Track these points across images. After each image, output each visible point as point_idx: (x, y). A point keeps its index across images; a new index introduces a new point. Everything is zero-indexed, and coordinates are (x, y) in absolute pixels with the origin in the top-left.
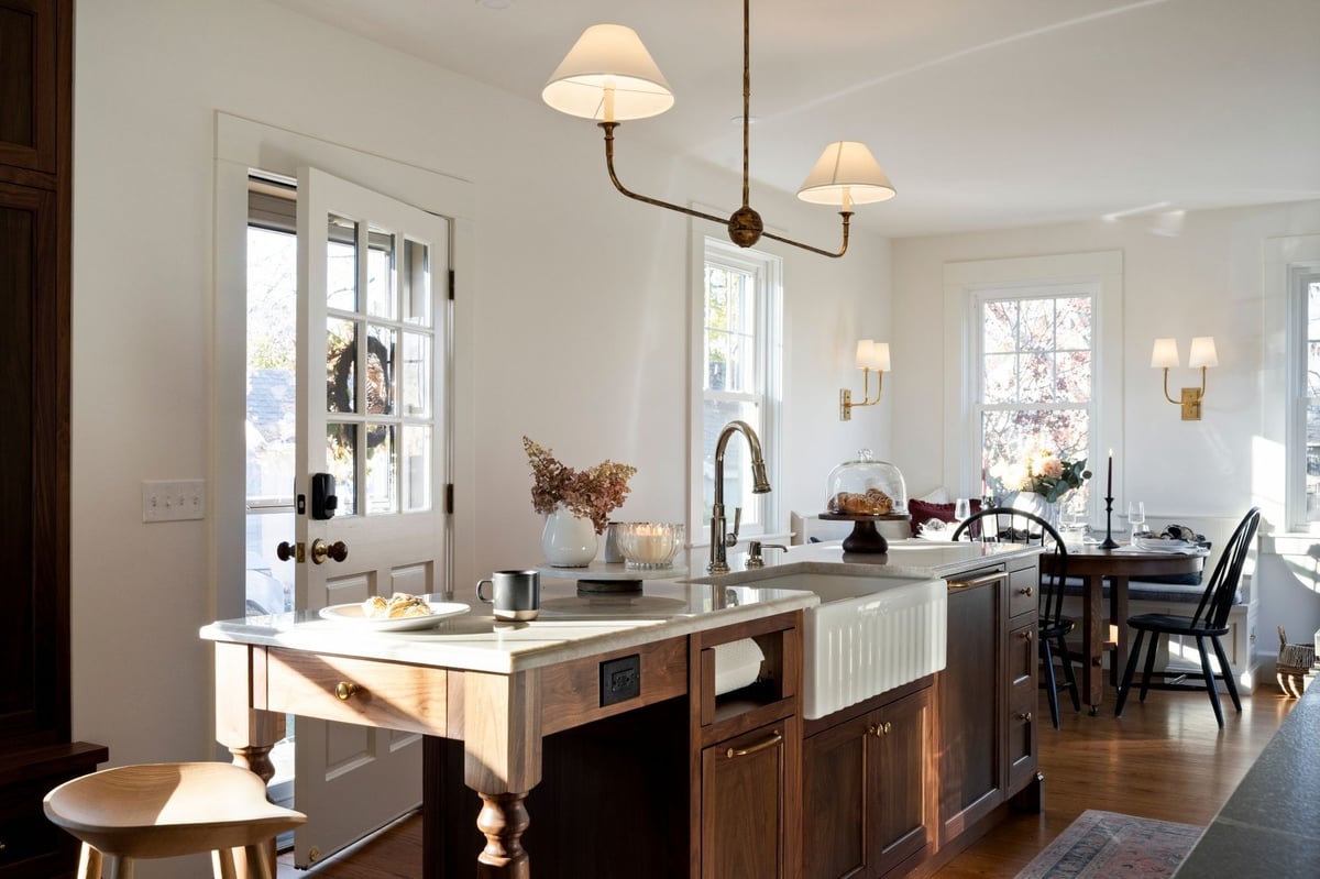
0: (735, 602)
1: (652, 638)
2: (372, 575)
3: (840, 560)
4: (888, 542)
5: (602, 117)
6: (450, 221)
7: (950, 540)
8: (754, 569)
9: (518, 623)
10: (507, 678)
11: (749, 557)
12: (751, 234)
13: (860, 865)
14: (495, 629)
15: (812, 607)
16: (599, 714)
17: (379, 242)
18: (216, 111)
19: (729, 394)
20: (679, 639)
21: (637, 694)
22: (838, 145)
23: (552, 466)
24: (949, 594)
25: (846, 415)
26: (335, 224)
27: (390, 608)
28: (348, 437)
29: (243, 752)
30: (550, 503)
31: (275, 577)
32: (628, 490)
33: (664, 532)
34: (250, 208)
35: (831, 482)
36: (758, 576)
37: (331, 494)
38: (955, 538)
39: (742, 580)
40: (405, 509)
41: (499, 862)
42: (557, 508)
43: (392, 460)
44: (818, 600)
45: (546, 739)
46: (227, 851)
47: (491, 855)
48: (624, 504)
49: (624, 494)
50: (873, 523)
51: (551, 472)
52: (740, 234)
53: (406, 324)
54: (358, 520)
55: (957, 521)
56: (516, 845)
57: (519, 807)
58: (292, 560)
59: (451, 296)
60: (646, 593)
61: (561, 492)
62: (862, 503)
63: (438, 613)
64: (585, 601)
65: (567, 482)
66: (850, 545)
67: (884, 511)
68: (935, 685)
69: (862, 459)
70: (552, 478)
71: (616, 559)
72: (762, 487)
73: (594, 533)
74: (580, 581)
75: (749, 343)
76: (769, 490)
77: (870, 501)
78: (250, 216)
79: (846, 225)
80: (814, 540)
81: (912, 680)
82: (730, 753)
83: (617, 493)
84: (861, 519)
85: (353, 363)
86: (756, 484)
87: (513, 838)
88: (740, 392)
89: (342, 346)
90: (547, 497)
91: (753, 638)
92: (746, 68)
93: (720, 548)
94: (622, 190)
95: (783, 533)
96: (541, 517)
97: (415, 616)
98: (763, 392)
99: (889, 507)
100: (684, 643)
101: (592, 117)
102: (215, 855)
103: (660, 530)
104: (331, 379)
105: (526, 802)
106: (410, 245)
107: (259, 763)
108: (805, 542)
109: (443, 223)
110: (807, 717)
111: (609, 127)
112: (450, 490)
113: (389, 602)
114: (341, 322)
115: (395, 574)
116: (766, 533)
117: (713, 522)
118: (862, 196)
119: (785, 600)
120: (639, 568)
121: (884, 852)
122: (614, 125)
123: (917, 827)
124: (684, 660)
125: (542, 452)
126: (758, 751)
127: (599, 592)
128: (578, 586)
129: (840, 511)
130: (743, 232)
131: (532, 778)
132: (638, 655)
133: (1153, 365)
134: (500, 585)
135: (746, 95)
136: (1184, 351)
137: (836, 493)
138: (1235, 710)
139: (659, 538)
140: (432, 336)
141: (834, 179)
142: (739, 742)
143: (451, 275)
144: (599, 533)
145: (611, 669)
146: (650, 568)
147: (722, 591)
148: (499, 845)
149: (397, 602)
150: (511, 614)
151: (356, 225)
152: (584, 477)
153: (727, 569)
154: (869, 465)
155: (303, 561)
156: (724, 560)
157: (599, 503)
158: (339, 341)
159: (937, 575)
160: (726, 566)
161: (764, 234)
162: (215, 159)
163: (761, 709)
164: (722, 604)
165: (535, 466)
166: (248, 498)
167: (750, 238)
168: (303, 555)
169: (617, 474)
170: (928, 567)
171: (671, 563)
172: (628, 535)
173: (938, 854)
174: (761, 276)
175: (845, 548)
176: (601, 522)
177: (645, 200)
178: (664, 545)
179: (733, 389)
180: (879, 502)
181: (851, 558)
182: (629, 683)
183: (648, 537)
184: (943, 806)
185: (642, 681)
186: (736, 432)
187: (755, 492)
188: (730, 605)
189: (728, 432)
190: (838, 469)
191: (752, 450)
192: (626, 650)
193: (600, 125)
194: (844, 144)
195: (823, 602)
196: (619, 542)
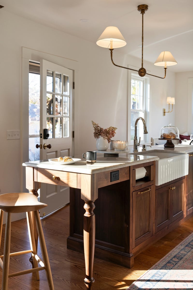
0: (139, 159)
1: (122, 167)
2: (56, 152)
3: (163, 149)
4: (175, 145)
5: (110, 47)
6: (74, 71)
7: (189, 144)
8: (144, 151)
9: (92, 163)
10: (90, 175)
11: (142, 148)
12: (143, 74)
13: (168, 219)
14: (87, 164)
15: (158, 160)
16: (110, 184)
17: (58, 76)
18: (22, 47)
19: (137, 110)
20: (128, 167)
21: (119, 179)
22: (164, 52)
23: (98, 128)
24: (189, 157)
25: (164, 115)
26: (48, 72)
27: (64, 160)
28: (51, 120)
29: (32, 191)
30: (98, 136)
31: (32, 152)
32: (115, 133)
33: (124, 143)
34: (29, 69)
35: (161, 131)
36: (144, 153)
37: (48, 133)
38: (190, 144)
39: (141, 153)
40: (64, 137)
41: (89, 216)
42: (99, 137)
43: (61, 126)
44: (159, 158)
45: (99, 189)
46: (29, 212)
47: (87, 214)
48: (114, 136)
49: (114, 134)
50: (171, 141)
51: (98, 129)
52: (141, 74)
53: (64, 95)
54: (53, 139)
55: (190, 140)
56: (92, 212)
57: (93, 204)
58: (39, 148)
59: (74, 88)
60: (119, 157)
61: (101, 133)
62: (169, 136)
63: (74, 161)
64: (106, 158)
65: (102, 131)
66: (166, 146)
67: (174, 138)
68: (186, 178)
69: (169, 125)
70: (98, 130)
71: (113, 148)
72: (146, 132)
73: (108, 143)
74: (104, 154)
75: (142, 98)
76: (147, 133)
77: (171, 135)
78: (29, 70)
79: (165, 71)
80: (157, 144)
81: (180, 177)
82: (139, 193)
83: (113, 134)
84: (168, 140)
85: (52, 104)
86: (144, 132)
87: (92, 211)
88: (139, 109)
89: (50, 100)
90: (97, 135)
91: (144, 167)
92: (143, 35)
93: (136, 146)
94: (114, 64)
95: (149, 143)
96: (96, 139)
97: (69, 161)
98: (145, 109)
99: (175, 137)
100: (129, 168)
101: (107, 48)
102: (27, 213)
103: (123, 142)
104: (47, 107)
105: (94, 203)
106: (64, 76)
107: (35, 193)
108: (154, 144)
109: (72, 71)
110: (156, 185)
111: (111, 50)
112: (73, 132)
113: (64, 158)
114: (50, 94)
115: (61, 151)
116: (145, 142)
117: (134, 140)
118: (169, 64)
119: (150, 158)
120: (118, 151)
121: (173, 216)
122: (113, 49)
123: (181, 211)
124: (129, 172)
125: (96, 124)
126: (145, 193)
127: (109, 156)
128: (104, 155)
129: (164, 137)
130: (142, 73)
131: (96, 197)
132: (119, 171)
134: (88, 155)
135: (143, 41)
137: (162, 133)
139: (122, 144)
140: (69, 97)
141: (163, 60)
142: (141, 190)
143: (74, 83)
144: (109, 143)
145: (113, 174)
146: (121, 151)
147: (136, 156)
148: (88, 212)
149: (66, 158)
150: (90, 161)
151: (53, 72)
152: (106, 130)
153: (138, 151)
154: (171, 127)
155: (42, 148)
156: (137, 149)
157: (109, 136)
158: (49, 99)
159: (186, 153)
160: (137, 150)
161: (147, 74)
162: (22, 58)
163: (146, 183)
164: (136, 160)
165: (94, 128)
166: (29, 134)
167: (143, 75)
168: (42, 147)
169: (113, 129)
170: (184, 151)
171: (125, 150)
172: (115, 143)
173: (186, 217)
174: (145, 82)
175: (165, 146)
176: (109, 140)
177: (120, 67)
178: (124, 146)
179: (138, 108)
180: (173, 135)
181: (166, 149)
182: (117, 177)
183: (120, 144)
184: (187, 207)
185: (120, 177)
186: (140, 119)
187: (144, 133)
188: (138, 160)
189: (138, 120)
190: (163, 128)
191: (143, 124)
192: (116, 169)
193: (109, 50)
194: (165, 52)
195: (160, 159)
196: (113, 145)
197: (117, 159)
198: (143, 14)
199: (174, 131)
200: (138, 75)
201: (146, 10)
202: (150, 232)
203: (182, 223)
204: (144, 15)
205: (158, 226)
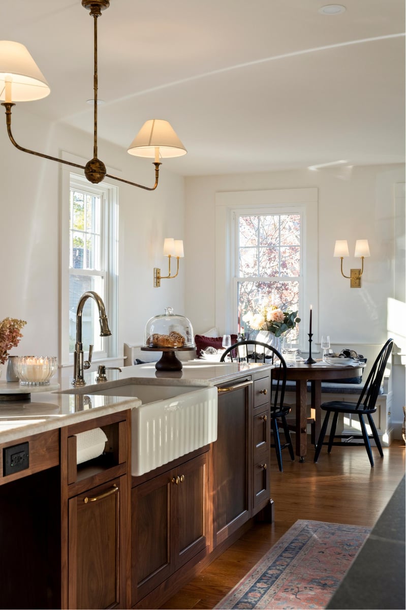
1: (37, 432)
3: (154, 376)
4: (182, 363)
5: (4, 99)
7: (219, 360)
8: (101, 382)
11: (98, 375)
12: (98, 176)
13: (166, 562)
15: (137, 407)
16: (3, 481)
19: (85, 270)
20: (54, 431)
21: (27, 467)
22: (152, 121)
24: (219, 395)
25: (157, 284)
32: (21, 336)
33: (44, 362)
35: (148, 328)
36: (104, 387)
38: (222, 360)
39: (95, 390)
44: (140, 403)
48: (18, 344)
49: (18, 338)
50: (173, 353)
52: (92, 175)
55: (223, 348)
60: (32, 400)
62: (167, 340)
66: (160, 366)
67: (180, 345)
68: (211, 451)
69: (167, 313)
71: (13, 379)
72: (106, 333)
75: (98, 239)
76: (110, 334)
77: (172, 339)
79: (157, 171)
80: (139, 362)
81: (197, 448)
82: (86, 500)
83: (14, 337)
84: (166, 350)
86: (102, 332)
88: (91, 270)
91: (101, 428)
92: (96, 72)
93: (79, 371)
94: (17, 146)
95: (119, 358)
98: (106, 270)
99: (183, 342)
100: (57, 433)
103: (42, 361)
108: (133, 364)
110: (134, 474)
111: (8, 106)
116: (108, 357)
117: (76, 354)
118: (167, 153)
119: (121, 403)
120: (28, 385)
121: (180, 554)
122: (12, 105)
123: (200, 536)
124: (57, 444)
126: (103, 498)
129: (154, 345)
130: (94, 174)
132: (27, 442)
133: (334, 256)
135: (96, 89)
136: (352, 247)
137: (151, 334)
138: (380, 456)
139: (41, 366)
141: (150, 142)
142: (91, 492)
144: (3, 363)
145: (9, 453)
146: (36, 385)
147: (81, 398)
153: (84, 383)
154: (172, 317)
156: (82, 378)
157: (3, 344)
159: (212, 384)
160: (83, 381)
161: (107, 175)
163: (106, 471)
164: (81, 407)
167: (98, 178)
169: (14, 325)
170: (207, 379)
171: (49, 382)
172: (21, 364)
173: (212, 552)
174: (105, 197)
175: (157, 368)
176: (4, 356)
177: (32, 153)
178: (44, 371)
179: (88, 267)
180: (179, 338)
181: (160, 374)
182: (22, 460)
183: (34, 366)
184: (215, 524)
185: (30, 459)
186: (89, 298)
187: (101, 335)
188: (86, 407)
189: (85, 298)
190: (152, 319)
191: (99, 310)
192: (20, 439)
193: (2, 104)
194: (156, 120)
195: (143, 403)
196: (16, 369)
197: (25, 409)
198: (97, 17)
199: (183, 328)
200: (85, 177)
201: (104, 7)
202: (119, 603)
203: (203, 568)
204: (99, 18)
205: (140, 585)
